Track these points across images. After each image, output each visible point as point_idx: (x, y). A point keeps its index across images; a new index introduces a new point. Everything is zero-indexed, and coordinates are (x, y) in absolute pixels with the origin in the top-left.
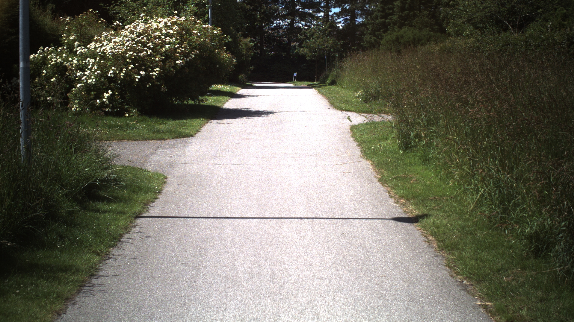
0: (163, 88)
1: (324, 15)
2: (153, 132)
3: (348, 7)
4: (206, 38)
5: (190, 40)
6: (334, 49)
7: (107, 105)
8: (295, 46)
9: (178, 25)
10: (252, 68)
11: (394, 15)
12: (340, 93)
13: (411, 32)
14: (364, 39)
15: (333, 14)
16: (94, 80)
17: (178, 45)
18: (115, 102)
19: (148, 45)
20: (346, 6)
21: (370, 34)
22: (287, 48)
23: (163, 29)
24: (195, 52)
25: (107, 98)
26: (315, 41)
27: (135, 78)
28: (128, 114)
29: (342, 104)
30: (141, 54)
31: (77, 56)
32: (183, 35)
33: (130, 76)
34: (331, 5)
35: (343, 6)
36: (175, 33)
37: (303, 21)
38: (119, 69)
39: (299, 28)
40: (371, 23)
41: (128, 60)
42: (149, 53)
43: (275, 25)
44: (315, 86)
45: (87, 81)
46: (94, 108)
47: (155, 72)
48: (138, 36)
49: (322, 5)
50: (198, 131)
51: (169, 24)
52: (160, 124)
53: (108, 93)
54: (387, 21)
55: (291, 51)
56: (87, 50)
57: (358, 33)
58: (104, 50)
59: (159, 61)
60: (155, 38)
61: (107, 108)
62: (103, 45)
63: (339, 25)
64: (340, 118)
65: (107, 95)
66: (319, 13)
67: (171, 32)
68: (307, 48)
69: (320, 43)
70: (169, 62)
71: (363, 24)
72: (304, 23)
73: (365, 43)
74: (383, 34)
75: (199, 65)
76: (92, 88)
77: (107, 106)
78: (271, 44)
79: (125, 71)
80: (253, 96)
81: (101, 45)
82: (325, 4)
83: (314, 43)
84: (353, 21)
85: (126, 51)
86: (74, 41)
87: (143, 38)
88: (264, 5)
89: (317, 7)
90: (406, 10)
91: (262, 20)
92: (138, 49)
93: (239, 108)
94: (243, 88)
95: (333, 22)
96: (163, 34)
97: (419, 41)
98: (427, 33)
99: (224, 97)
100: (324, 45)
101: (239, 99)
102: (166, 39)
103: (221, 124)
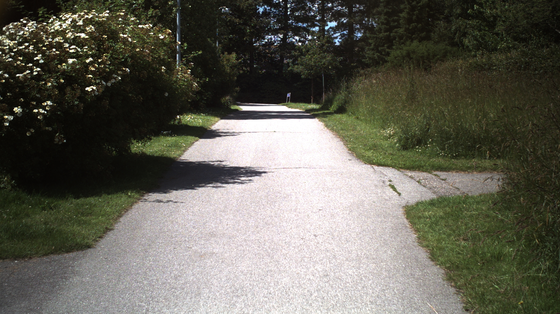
0: (59, 139)
1: (320, 30)
3: (345, 21)
5: (115, 51)
6: (332, 67)
8: (288, 63)
9: (97, 24)
10: (238, 89)
11: (400, 28)
12: (358, 128)
13: (425, 46)
14: (367, 55)
15: (329, 29)
17: (91, 59)
19: (35, 59)
20: (343, 20)
21: (373, 50)
22: (279, 65)
23: (69, 31)
24: (123, 70)
26: (311, 57)
27: (5, 120)
29: (368, 150)
30: (21, 75)
32: (103, 41)
34: (327, 19)
35: (340, 20)
37: (297, 36)
39: (293, 43)
40: (374, 37)
42: (35, 73)
43: (266, 40)
44: (316, 113)
47: (44, 108)
48: (20, 44)
49: (318, 18)
50: (107, 230)
51: (80, 23)
52: (44, 209)
54: (392, 34)
55: (284, 68)
57: (356, 49)
59: (53, 86)
60: (50, 46)
63: (336, 41)
64: (376, 186)
66: (314, 27)
67: (83, 35)
68: (302, 65)
69: (317, 59)
70: (73, 89)
71: (362, 39)
72: (297, 38)
73: (368, 59)
74: (387, 50)
75: (130, 93)
78: (262, 61)
80: (233, 134)
82: (320, 17)
83: (310, 59)
84: (352, 36)
87: (29, 46)
88: (254, 18)
89: (311, 21)
90: (414, 23)
91: (252, 34)
92: (15, 67)
93: (206, 160)
94: (224, 117)
95: (330, 37)
96: (66, 40)
97: (434, 56)
98: (444, 48)
99: (189, 137)
100: (321, 62)
101: (211, 140)
102: (71, 48)
103: (162, 203)
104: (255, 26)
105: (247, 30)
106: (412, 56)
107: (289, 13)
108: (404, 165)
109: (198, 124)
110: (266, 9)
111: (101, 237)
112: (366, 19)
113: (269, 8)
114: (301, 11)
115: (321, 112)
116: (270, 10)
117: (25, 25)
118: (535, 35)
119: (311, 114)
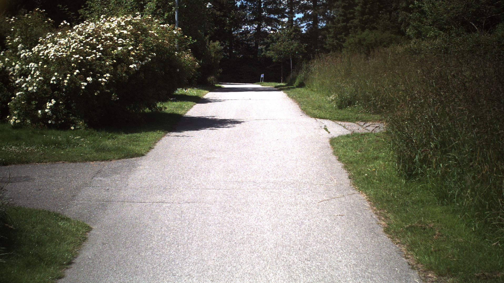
0: (114, 97)
1: (289, 20)
2: (97, 151)
3: (310, 13)
4: (164, 40)
5: (146, 42)
6: (299, 52)
7: (49, 116)
8: (262, 49)
9: (133, 24)
10: (221, 70)
11: (355, 19)
12: (311, 96)
13: (373, 34)
14: (327, 42)
15: (296, 20)
16: (35, 88)
17: (132, 47)
18: (60, 113)
19: (97, 47)
20: (309, 12)
21: (332, 37)
22: (254, 51)
23: (116, 29)
24: (151, 55)
25: (49, 109)
26: (281, 44)
27: (81, 85)
28: (74, 127)
29: (315, 110)
30: (89, 58)
31: (20, 60)
32: (138, 36)
33: (75, 83)
34: (295, 11)
35: (306, 12)
36: (129, 33)
37: (269, 26)
38: (62, 75)
39: (265, 32)
40: (333, 27)
41: (73, 65)
42: (98, 56)
43: (243, 29)
44: (283, 88)
45: (27, 89)
46: (35, 120)
47: (105, 78)
48: (87, 38)
49: (287, 11)
50: (151, 148)
51: (123, 24)
52: (109, 138)
53: (50, 102)
54: (348, 25)
55: (258, 53)
56: (31, 53)
57: (320, 37)
58: (48, 53)
59: (110, 65)
60: (106, 39)
61: (50, 120)
62: (48, 47)
63: (303, 29)
64: (315, 129)
65: (50, 104)
66: (284, 18)
67: (125, 32)
68: (273, 51)
69: (285, 46)
70: (122, 66)
71: (323, 29)
72: (270, 28)
73: (328, 45)
74: (344, 38)
75: (156, 69)
76: (33, 97)
77: (50, 118)
78: (240, 47)
79: (69, 77)
80: (220, 101)
81: (45, 47)
82: (289, 10)
83: (280, 46)
84: (316, 26)
85: (72, 53)
86: (18, 43)
87: (92, 39)
88: (232, 11)
89: (282, 13)
90: (366, 15)
91: (231, 25)
92: (85, 52)
93: (203, 116)
94: (211, 90)
95: (297, 26)
96: (115, 35)
97: (381, 43)
98: (389, 36)
99: (189, 102)
100: (289, 48)
101: (204, 104)
102: (119, 40)
103: (179, 137)
104: (234, 17)
105: (226, 21)
106: (362, 42)
107: (262, 6)
108: (338, 118)
109: (193, 95)
110: (243, 3)
111: (148, 151)
112: (329, 11)
113: (246, 2)
114: (273, 5)
115: (287, 87)
116: (247, 3)
117: (88, 25)
118: (455, 26)
119: (279, 89)
